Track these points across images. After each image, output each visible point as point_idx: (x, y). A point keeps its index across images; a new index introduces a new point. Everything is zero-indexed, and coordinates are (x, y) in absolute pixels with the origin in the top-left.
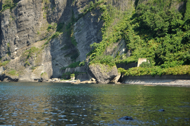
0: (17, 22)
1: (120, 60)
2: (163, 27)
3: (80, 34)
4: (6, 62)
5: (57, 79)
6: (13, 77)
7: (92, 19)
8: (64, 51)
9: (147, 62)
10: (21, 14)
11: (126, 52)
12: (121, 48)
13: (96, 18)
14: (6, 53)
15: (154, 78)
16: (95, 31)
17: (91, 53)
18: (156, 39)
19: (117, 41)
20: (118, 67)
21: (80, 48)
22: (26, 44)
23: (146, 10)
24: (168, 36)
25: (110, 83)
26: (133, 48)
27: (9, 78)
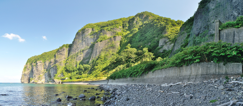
1: (61, 78)
2: (72, 70)
3: (52, 72)
4: (34, 79)
5: (46, 83)
6: (36, 82)
7: (55, 68)
8: (48, 76)
9: (68, 78)
10: (38, 67)
15: (70, 82)
16: (55, 71)
17: (55, 76)
18: (70, 73)
19: (61, 74)
22: (39, 74)
23: (68, 66)
25: (59, 84)
26: (64, 75)
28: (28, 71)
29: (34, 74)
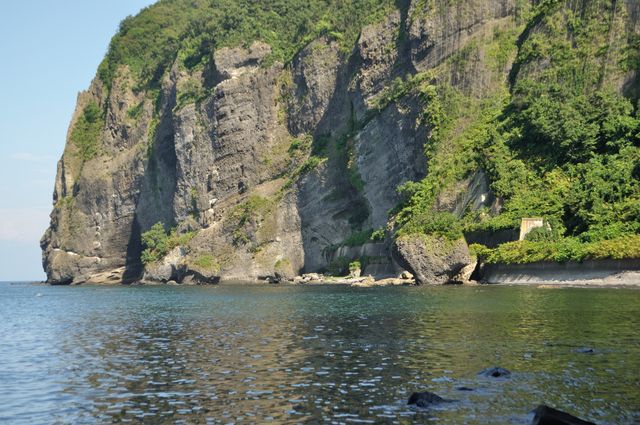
0: (213, 134)
1: (474, 225)
2: (583, 137)
3: (371, 160)
4: (188, 234)
5: (315, 276)
6: (205, 273)
7: (400, 123)
8: (333, 205)
9: (544, 227)
10: (223, 116)
11: (489, 203)
12: (476, 193)
13: (411, 117)
14: (189, 213)
15: (564, 269)
16: (409, 152)
17: (401, 207)
18: (566, 169)
19: (465, 177)
20: (469, 242)
21: (372, 195)
22: (236, 190)
23: (538, 96)
24: (596, 160)
25: (449, 283)
26: (507, 191)
27: (198, 276)
28: (126, 155)
29: (191, 186)
